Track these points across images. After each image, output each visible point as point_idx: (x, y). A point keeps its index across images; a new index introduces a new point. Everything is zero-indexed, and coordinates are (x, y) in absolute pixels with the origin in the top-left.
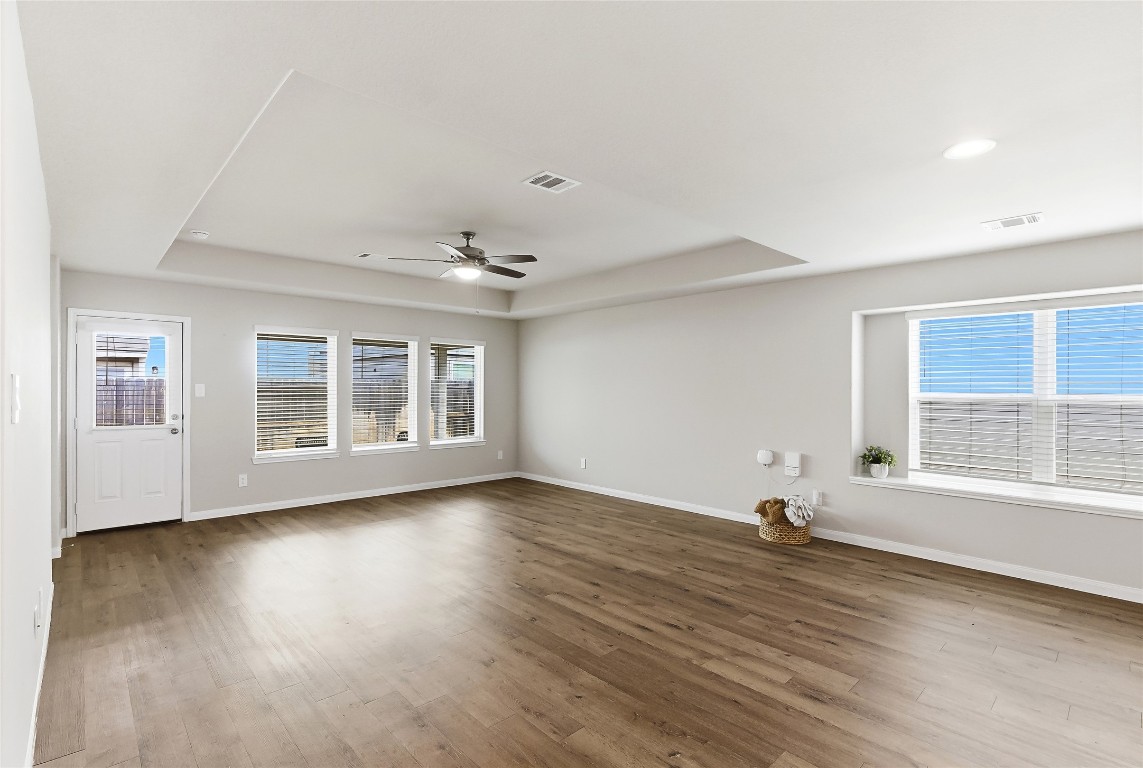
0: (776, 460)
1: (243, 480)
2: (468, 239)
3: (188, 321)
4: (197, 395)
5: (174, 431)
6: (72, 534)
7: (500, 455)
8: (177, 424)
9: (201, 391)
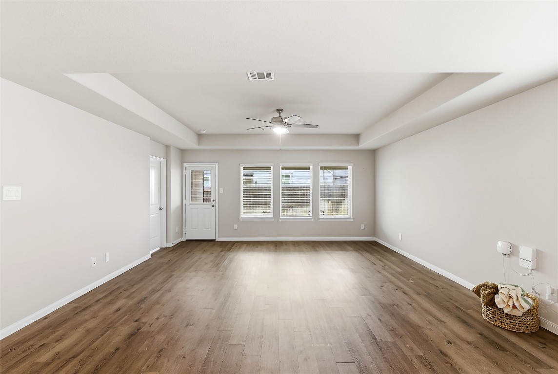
0: (513, 252)
1: (236, 227)
2: (280, 113)
3: (217, 164)
4: (220, 192)
5: (213, 206)
6: (184, 239)
7: (363, 227)
8: (214, 203)
9: (221, 191)
